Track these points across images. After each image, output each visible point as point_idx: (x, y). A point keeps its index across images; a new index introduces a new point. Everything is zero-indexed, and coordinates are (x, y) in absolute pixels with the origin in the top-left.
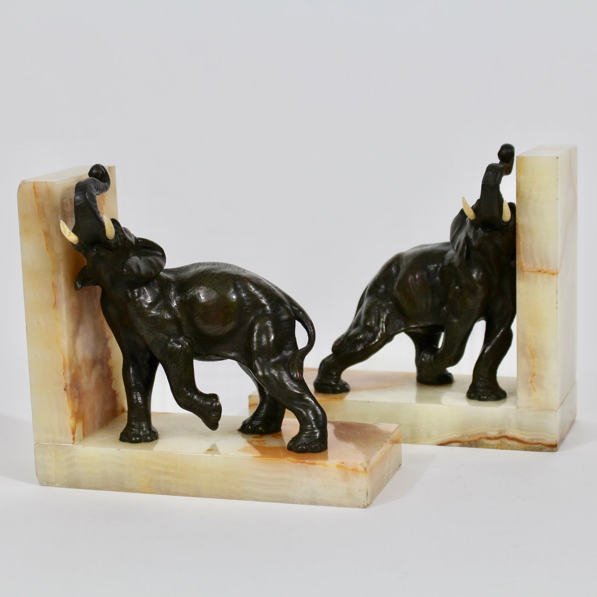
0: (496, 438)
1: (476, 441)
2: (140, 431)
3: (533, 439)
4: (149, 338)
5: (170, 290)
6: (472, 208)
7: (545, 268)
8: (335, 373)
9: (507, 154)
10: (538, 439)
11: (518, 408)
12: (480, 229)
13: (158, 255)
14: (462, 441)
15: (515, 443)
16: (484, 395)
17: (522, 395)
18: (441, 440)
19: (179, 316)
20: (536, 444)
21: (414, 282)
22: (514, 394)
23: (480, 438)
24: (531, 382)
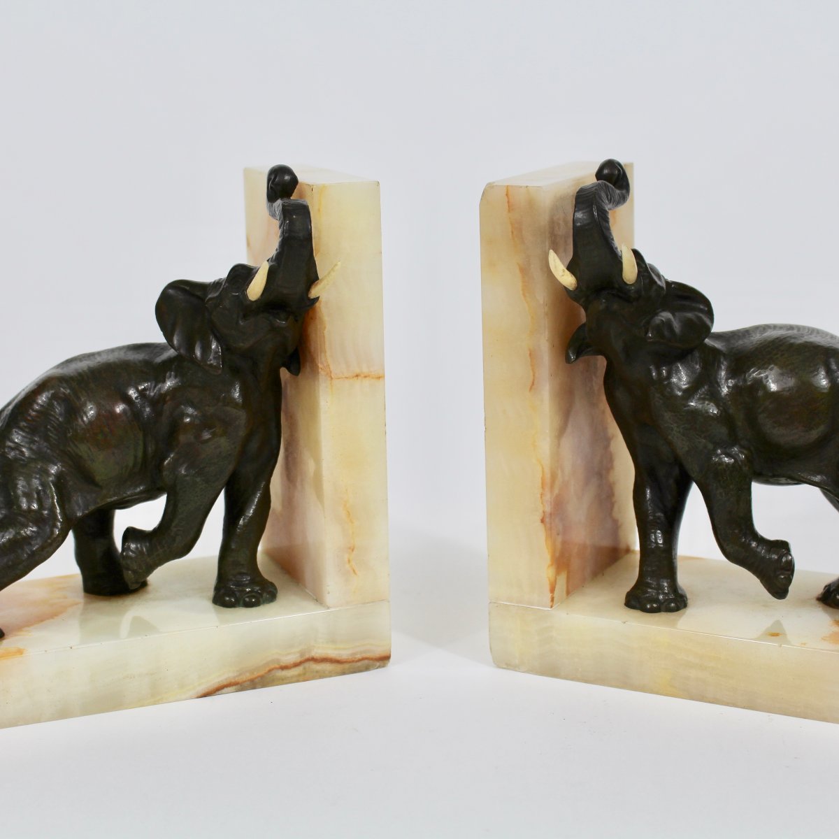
0: (296, 665)
1: (262, 677)
2: (659, 594)
3: (355, 654)
5: (719, 368)
10: (362, 652)
11: (329, 607)
13: (701, 311)
14: (240, 681)
17: (335, 585)
18: (202, 689)
19: (731, 411)
20: (359, 661)
23: (270, 671)
24: (349, 561)
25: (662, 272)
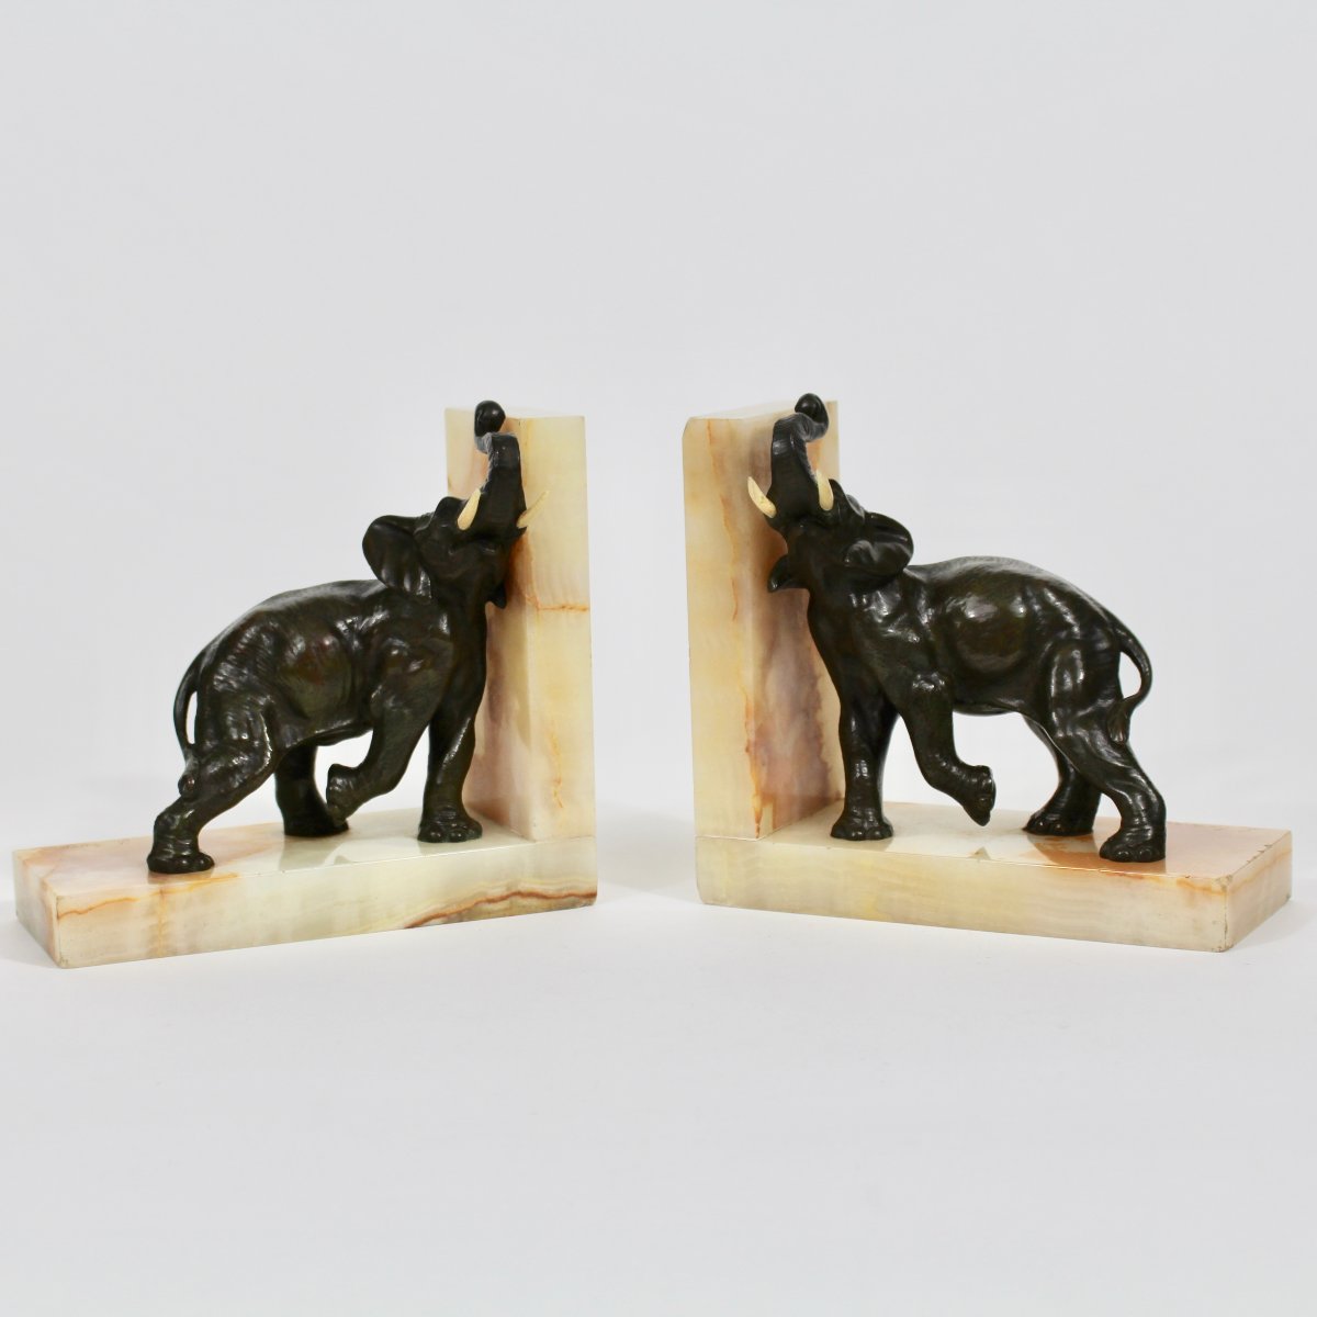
0: (503, 899)
1: (470, 909)
2: (863, 822)
3: (561, 890)
4: (882, 672)
5: (919, 597)
10: (568, 888)
13: (902, 542)
14: (447, 913)
15: (534, 902)
17: (542, 818)
18: (412, 919)
19: (931, 639)
20: (565, 897)
23: (478, 902)
24: (555, 794)
25: (861, 504)
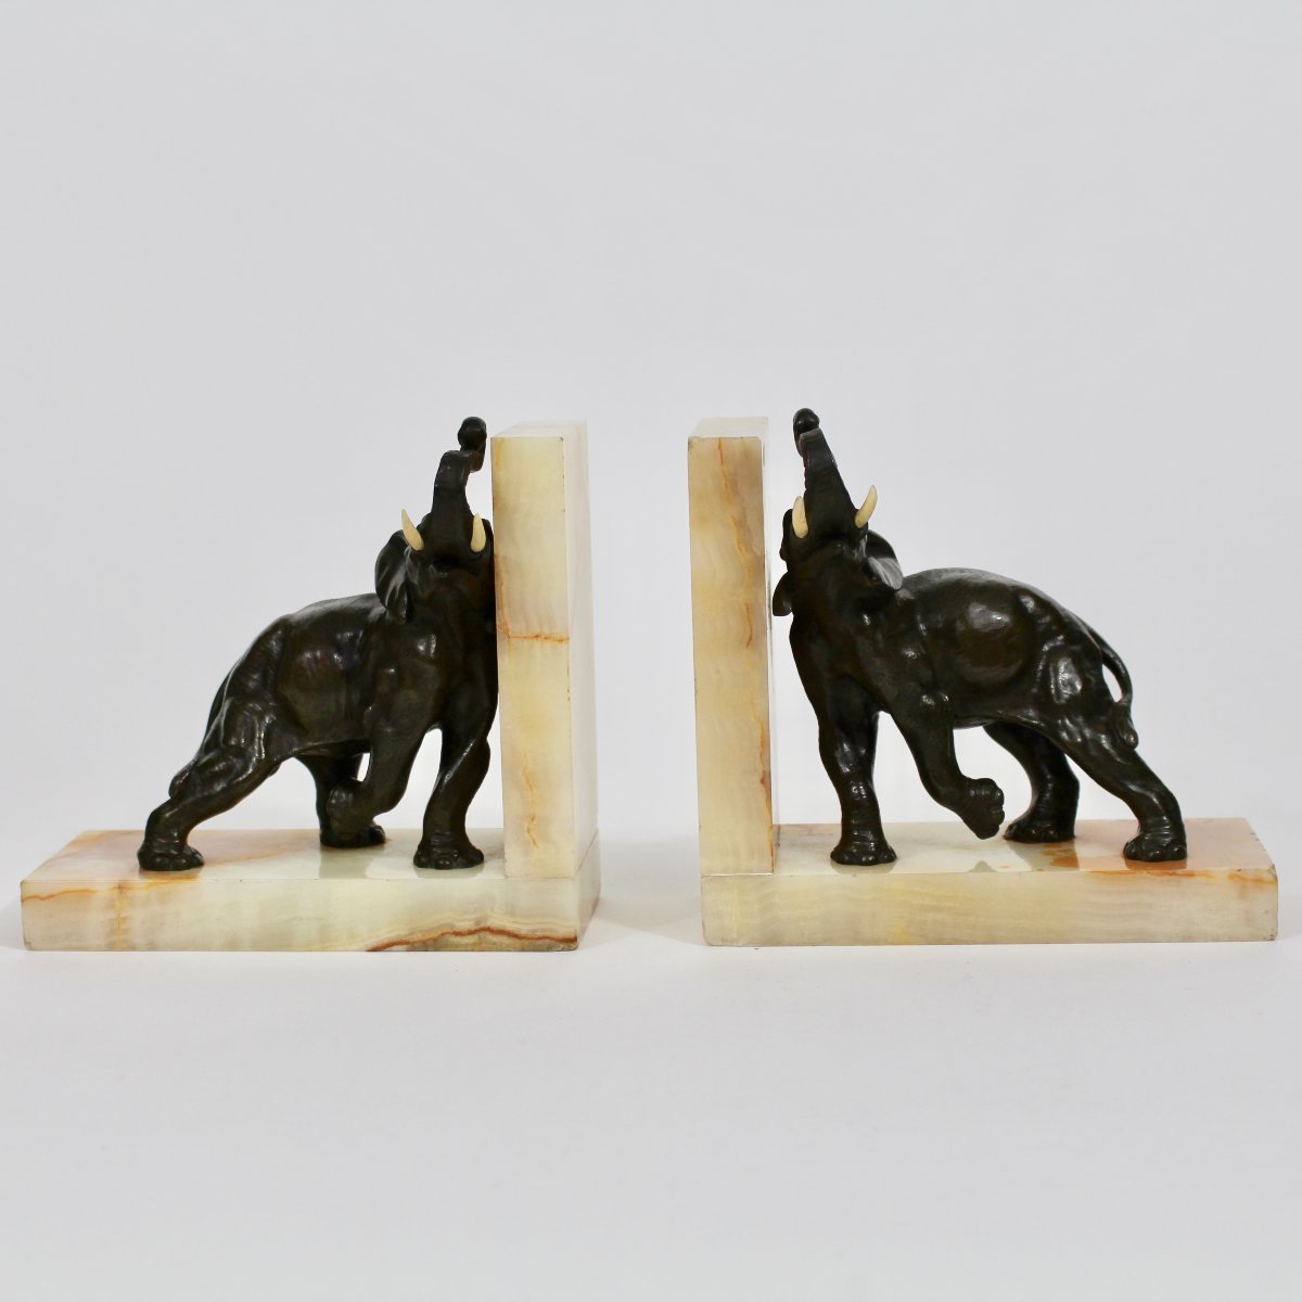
0: (471, 933)
1: (435, 940)
3: (535, 931)
6: (418, 528)
7: (546, 631)
8: (176, 834)
9: (473, 435)
10: (542, 930)
11: (506, 877)
12: (431, 566)
14: (412, 940)
15: (505, 940)
16: (445, 859)
17: (513, 854)
18: (373, 942)
20: (540, 938)
21: (313, 665)
22: (499, 853)
23: (443, 935)
24: (529, 831)
